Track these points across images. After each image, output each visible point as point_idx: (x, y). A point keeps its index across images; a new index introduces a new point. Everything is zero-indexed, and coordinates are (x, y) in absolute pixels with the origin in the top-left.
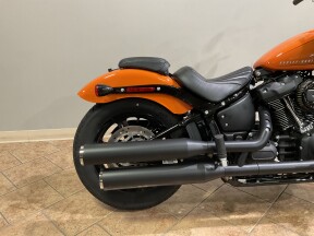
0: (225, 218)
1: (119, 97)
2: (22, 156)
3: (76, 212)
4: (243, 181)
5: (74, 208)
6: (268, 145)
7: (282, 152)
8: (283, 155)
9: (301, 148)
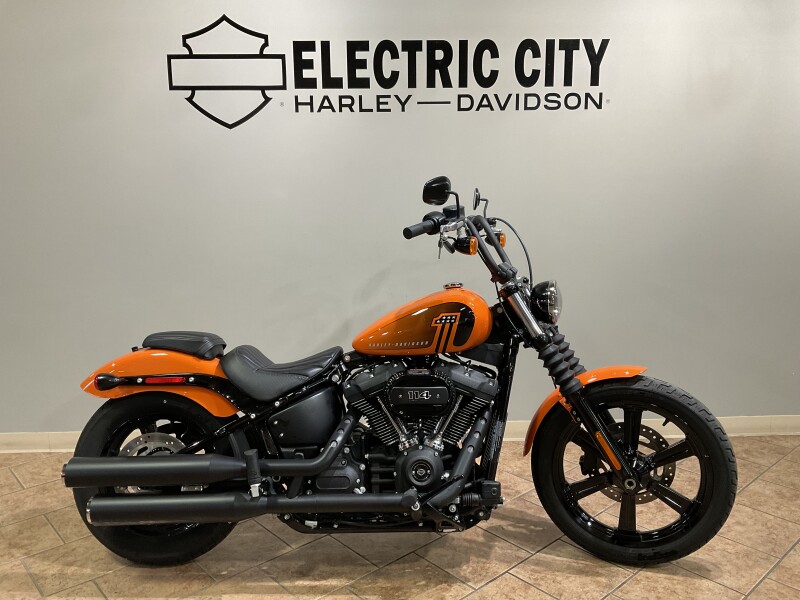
0: (287, 584)
1: (136, 391)
2: (28, 477)
3: (70, 564)
4: (313, 524)
5: (70, 559)
6: (342, 468)
7: (375, 480)
8: (376, 484)
9: (395, 474)
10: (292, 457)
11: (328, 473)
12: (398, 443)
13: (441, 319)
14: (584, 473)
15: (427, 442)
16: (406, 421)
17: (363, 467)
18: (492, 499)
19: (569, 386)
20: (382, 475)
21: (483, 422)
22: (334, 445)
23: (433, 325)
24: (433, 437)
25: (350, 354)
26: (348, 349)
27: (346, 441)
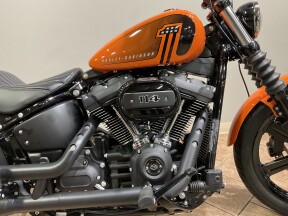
6: (83, 168)
7: (114, 174)
8: (115, 178)
9: (131, 169)
10: (37, 161)
11: (71, 173)
12: (132, 143)
13: (165, 30)
14: (272, 156)
15: (157, 140)
16: (137, 124)
17: (103, 165)
18: (216, 185)
19: (276, 86)
20: (120, 171)
21: (202, 121)
22: (73, 148)
23: (158, 36)
24: (162, 136)
25: (88, 73)
26: (86, 68)
27: (87, 143)
